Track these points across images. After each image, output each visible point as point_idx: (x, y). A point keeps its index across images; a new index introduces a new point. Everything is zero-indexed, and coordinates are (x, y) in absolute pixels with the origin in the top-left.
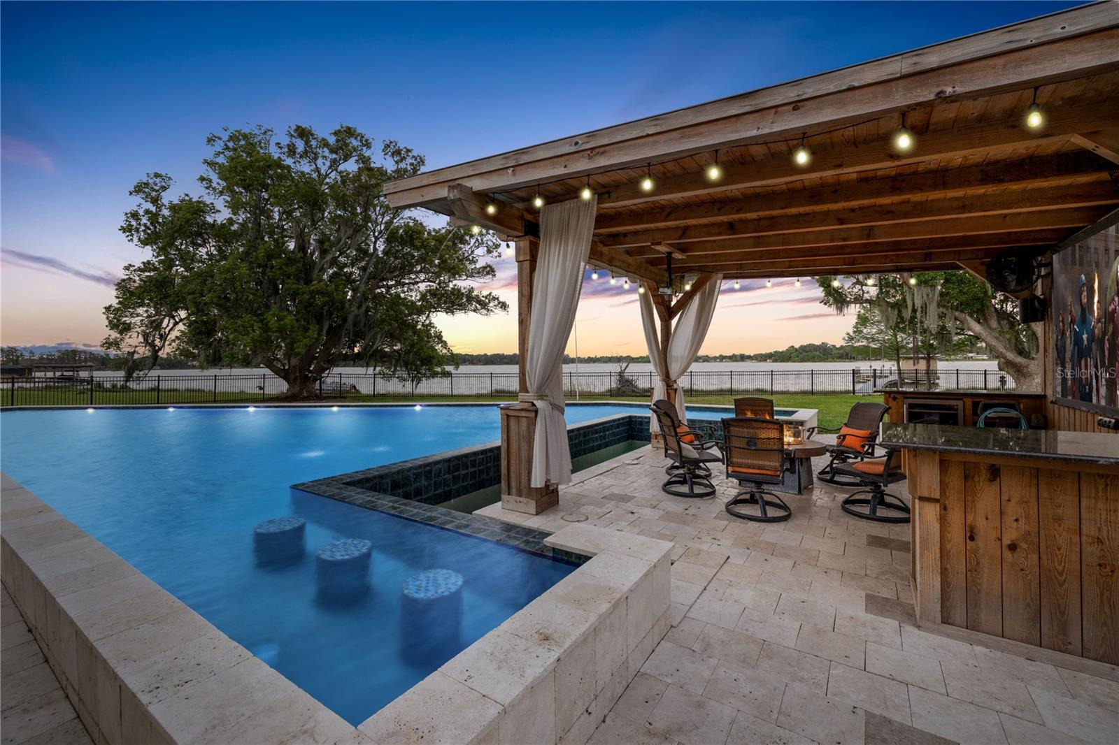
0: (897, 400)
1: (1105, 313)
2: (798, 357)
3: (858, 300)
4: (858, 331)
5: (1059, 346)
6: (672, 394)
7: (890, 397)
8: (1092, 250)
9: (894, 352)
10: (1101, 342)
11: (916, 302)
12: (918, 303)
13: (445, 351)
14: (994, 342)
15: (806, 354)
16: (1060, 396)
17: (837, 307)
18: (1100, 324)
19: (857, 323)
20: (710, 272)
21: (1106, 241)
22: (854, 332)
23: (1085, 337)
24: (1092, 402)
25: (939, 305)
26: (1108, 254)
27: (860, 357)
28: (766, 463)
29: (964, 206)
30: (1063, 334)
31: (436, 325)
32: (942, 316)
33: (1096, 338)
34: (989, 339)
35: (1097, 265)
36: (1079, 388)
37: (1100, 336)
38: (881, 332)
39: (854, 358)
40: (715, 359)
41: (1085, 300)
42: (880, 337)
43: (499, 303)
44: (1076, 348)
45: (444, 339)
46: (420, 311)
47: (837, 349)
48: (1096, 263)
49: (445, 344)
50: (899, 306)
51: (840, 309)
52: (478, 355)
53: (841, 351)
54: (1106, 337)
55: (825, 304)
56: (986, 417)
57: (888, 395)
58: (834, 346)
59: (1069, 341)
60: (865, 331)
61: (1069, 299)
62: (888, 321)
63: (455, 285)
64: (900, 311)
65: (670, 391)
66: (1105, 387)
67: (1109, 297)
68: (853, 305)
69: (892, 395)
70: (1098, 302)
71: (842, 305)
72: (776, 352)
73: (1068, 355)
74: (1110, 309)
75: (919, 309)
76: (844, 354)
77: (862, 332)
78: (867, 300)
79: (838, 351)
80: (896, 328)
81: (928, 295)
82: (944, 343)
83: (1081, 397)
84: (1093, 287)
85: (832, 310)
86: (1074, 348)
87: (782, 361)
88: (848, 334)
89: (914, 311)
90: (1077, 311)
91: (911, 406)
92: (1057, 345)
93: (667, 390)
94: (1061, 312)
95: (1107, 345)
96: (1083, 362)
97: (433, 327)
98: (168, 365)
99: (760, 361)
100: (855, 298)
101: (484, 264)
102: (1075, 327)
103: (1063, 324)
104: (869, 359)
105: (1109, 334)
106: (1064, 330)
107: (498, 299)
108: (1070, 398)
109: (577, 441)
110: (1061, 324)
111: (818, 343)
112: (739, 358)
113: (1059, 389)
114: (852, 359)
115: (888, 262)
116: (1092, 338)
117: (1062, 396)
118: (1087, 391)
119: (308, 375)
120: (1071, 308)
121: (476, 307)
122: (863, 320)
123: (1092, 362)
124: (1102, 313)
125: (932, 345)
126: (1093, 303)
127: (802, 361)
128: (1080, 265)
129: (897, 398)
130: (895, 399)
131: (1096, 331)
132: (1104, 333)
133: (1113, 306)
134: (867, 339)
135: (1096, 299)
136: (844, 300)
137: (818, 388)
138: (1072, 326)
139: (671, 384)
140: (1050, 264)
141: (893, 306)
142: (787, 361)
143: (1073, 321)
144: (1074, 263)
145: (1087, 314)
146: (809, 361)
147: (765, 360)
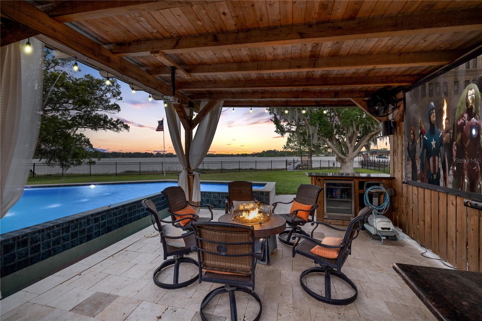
0: (320, 181)
1: (454, 126)
3: (289, 131)
4: (288, 145)
5: (410, 149)
6: (191, 179)
7: (317, 179)
8: (442, 84)
9: (300, 153)
10: (449, 146)
11: (310, 132)
12: (311, 133)
13: (91, 150)
14: (335, 150)
15: (269, 154)
16: (411, 180)
17: (281, 134)
18: (448, 134)
19: (287, 141)
20: (215, 99)
21: (455, 76)
22: (287, 145)
23: (433, 143)
24: (439, 184)
25: (318, 134)
26: (458, 85)
28: (237, 266)
29: (396, 24)
30: (414, 141)
31: (85, 135)
32: (319, 139)
33: (444, 143)
34: (333, 148)
35: (446, 94)
36: (428, 176)
37: (448, 142)
38: (295, 145)
40: (235, 155)
41: (433, 119)
42: (296, 147)
43: (124, 125)
44: (425, 150)
45: (91, 143)
46: (69, 127)
48: (445, 93)
49: (91, 146)
50: (304, 134)
51: (282, 135)
52: (127, 153)
53: (280, 153)
54: (454, 143)
55: (277, 132)
56: (369, 192)
57: (316, 178)
59: (419, 146)
60: (290, 145)
61: (419, 119)
62: (300, 140)
63: (97, 114)
64: (304, 137)
65: (190, 177)
66: (452, 177)
67: (457, 115)
68: (287, 133)
69: (318, 178)
70: (447, 119)
71: (283, 133)
72: (258, 153)
73: (418, 155)
74: (459, 123)
75: (311, 135)
76: (282, 154)
77: (289, 145)
78: (292, 131)
80: (301, 144)
81: (314, 130)
82: (317, 150)
83: (429, 181)
84: (442, 110)
85: (279, 135)
86: (423, 150)
87: (261, 157)
88: (284, 146)
89: (309, 136)
90: (426, 126)
91: (328, 184)
92: (408, 149)
93: (188, 176)
94: (412, 128)
95: (455, 148)
96: (431, 159)
97: (83, 136)
99: (252, 157)
100: (288, 130)
101: (113, 103)
102: (425, 137)
103: (414, 136)
105: (457, 140)
106: (414, 139)
107: (123, 123)
108: (419, 181)
109: (122, 215)
110: (412, 135)
111: (273, 150)
112: (245, 155)
113: (410, 175)
114: (284, 156)
115: (316, 97)
116: (440, 143)
117: (413, 179)
118: (435, 177)
120: (421, 125)
121: (111, 127)
122: (289, 140)
123: (440, 159)
124: (451, 126)
125: (313, 150)
126: (442, 120)
127: (267, 156)
128: (429, 96)
129: (320, 180)
130: (319, 180)
131: (444, 139)
132: (452, 140)
133: (461, 121)
134: (291, 148)
135: (445, 117)
136: (284, 131)
137: (273, 168)
138: (422, 136)
139: (191, 172)
140: (404, 99)
141: (301, 134)
142: (262, 157)
143: (422, 133)
144: (424, 95)
145: (436, 128)
146: (269, 156)
147: (254, 156)
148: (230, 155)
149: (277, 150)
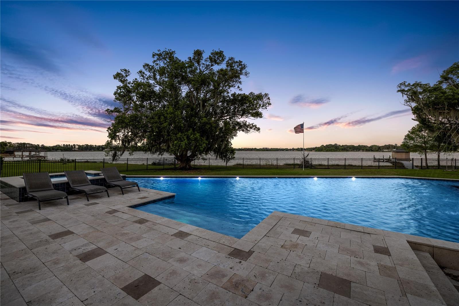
2: (325, 149)
15: (329, 148)
27: (350, 150)
39: (348, 150)
40: (290, 150)
47: (341, 146)
53: (343, 148)
58: (340, 145)
72: (316, 147)
79: (341, 147)
87: (319, 151)
98: (64, 150)
104: (354, 151)
111: (333, 144)
112: (300, 149)
119: (190, 159)
127: (327, 151)
142: (321, 151)
146: (329, 151)
147: (312, 151)
148: (285, 149)
149: (338, 144)
